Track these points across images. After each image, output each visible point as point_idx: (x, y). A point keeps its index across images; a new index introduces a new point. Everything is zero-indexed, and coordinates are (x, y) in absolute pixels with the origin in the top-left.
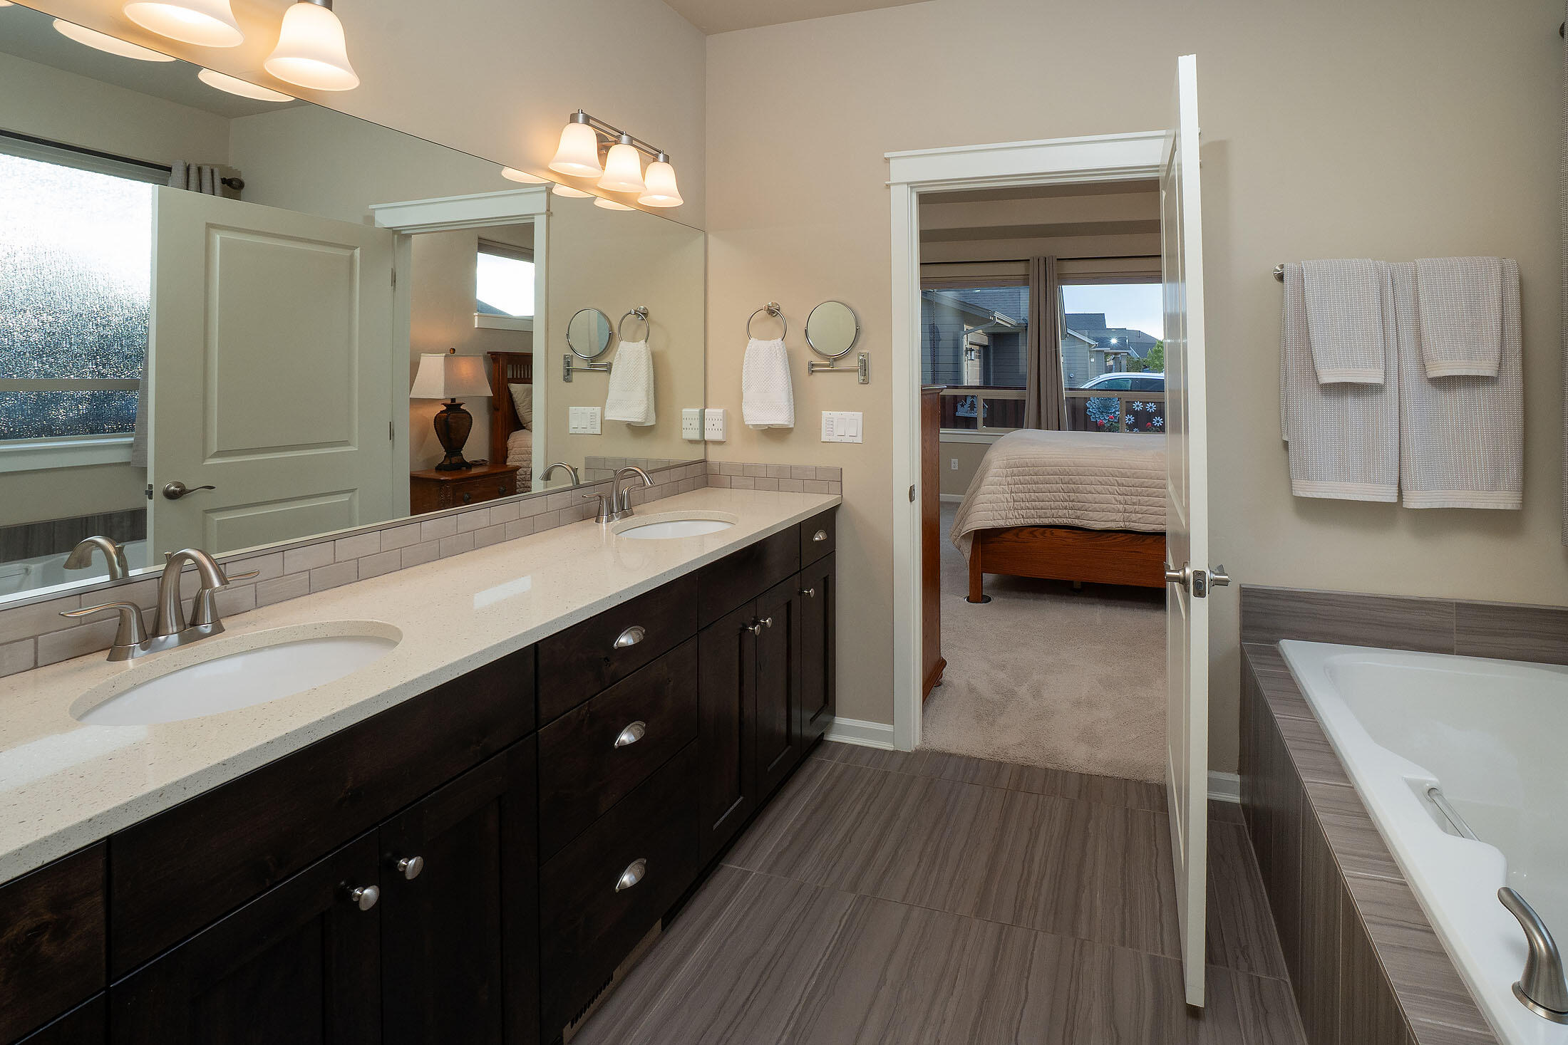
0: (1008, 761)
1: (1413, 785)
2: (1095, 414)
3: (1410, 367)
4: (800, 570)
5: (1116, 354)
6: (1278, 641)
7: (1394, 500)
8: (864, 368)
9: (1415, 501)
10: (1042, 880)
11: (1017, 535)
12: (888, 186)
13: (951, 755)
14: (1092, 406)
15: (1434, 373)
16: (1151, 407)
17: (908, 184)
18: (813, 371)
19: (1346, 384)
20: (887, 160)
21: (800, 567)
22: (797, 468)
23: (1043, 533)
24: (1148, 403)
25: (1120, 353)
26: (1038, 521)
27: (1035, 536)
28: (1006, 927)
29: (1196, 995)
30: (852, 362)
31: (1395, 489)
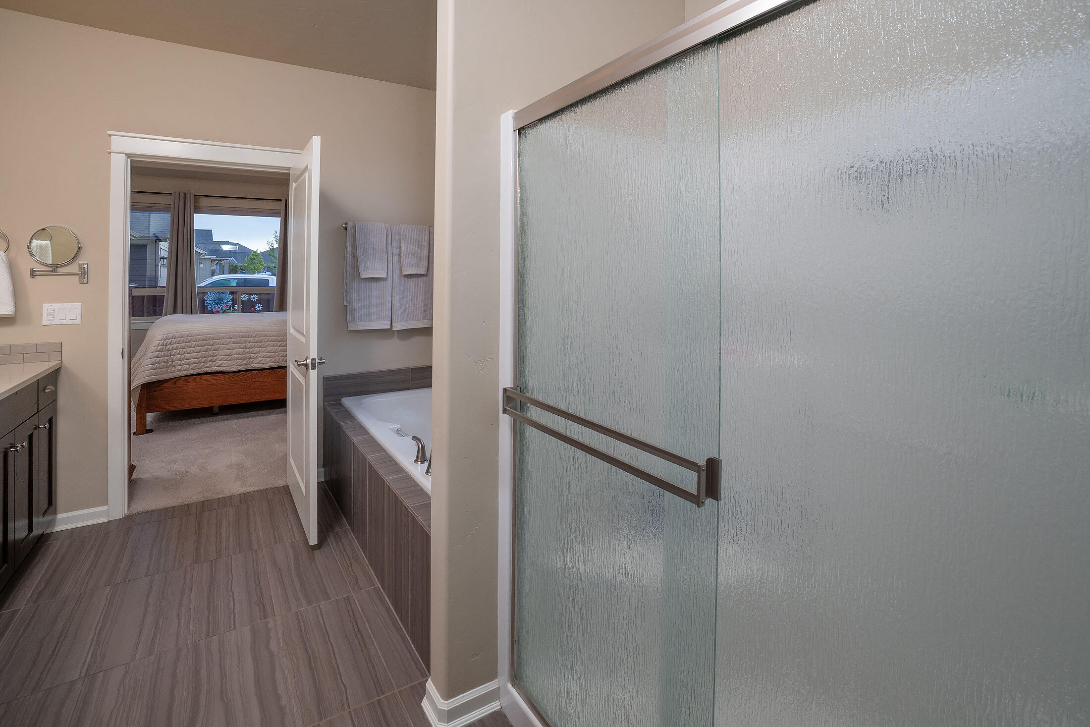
0: (193, 502)
1: (392, 430)
2: (211, 304)
3: (396, 270)
4: (38, 412)
5: (220, 260)
6: (341, 399)
7: (389, 328)
8: (83, 274)
9: (397, 327)
10: (229, 538)
11: (175, 383)
12: (110, 153)
13: (152, 511)
14: (209, 298)
15: (405, 273)
16: (254, 298)
17: (126, 154)
18: (34, 275)
19: (372, 278)
20: (110, 136)
21: (38, 409)
22: (16, 346)
23: (194, 380)
24: (252, 294)
25: (223, 260)
26: (192, 372)
27: (188, 382)
28: (214, 561)
29: (313, 540)
30: (74, 268)
31: (390, 323)
